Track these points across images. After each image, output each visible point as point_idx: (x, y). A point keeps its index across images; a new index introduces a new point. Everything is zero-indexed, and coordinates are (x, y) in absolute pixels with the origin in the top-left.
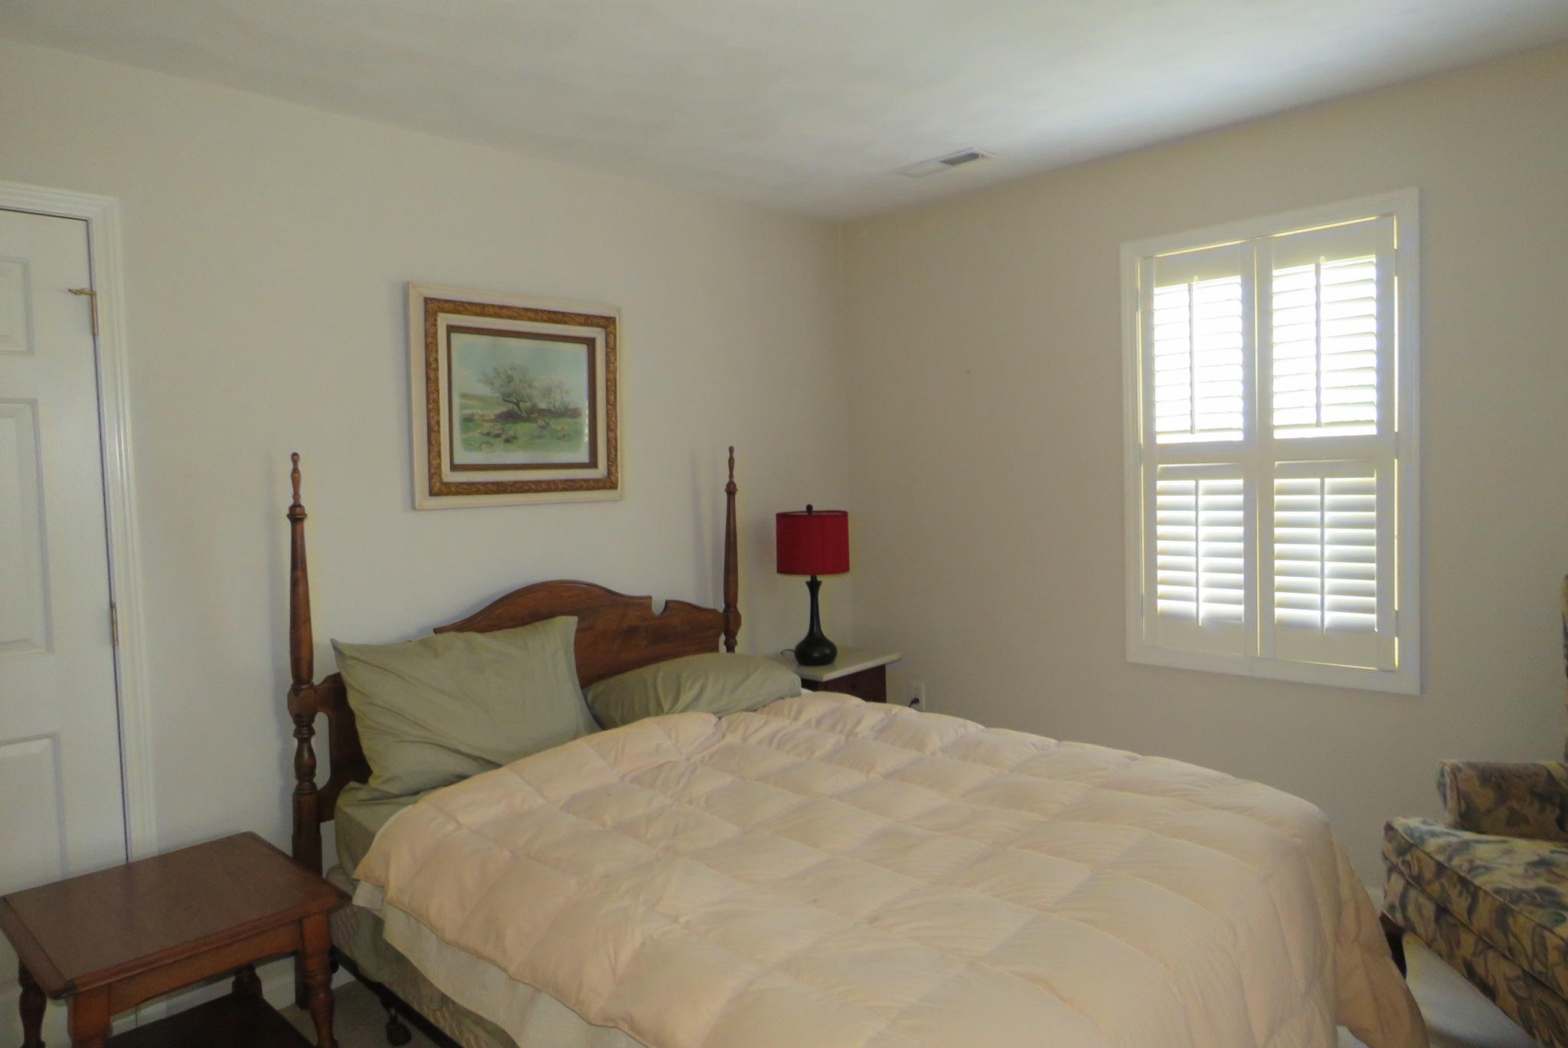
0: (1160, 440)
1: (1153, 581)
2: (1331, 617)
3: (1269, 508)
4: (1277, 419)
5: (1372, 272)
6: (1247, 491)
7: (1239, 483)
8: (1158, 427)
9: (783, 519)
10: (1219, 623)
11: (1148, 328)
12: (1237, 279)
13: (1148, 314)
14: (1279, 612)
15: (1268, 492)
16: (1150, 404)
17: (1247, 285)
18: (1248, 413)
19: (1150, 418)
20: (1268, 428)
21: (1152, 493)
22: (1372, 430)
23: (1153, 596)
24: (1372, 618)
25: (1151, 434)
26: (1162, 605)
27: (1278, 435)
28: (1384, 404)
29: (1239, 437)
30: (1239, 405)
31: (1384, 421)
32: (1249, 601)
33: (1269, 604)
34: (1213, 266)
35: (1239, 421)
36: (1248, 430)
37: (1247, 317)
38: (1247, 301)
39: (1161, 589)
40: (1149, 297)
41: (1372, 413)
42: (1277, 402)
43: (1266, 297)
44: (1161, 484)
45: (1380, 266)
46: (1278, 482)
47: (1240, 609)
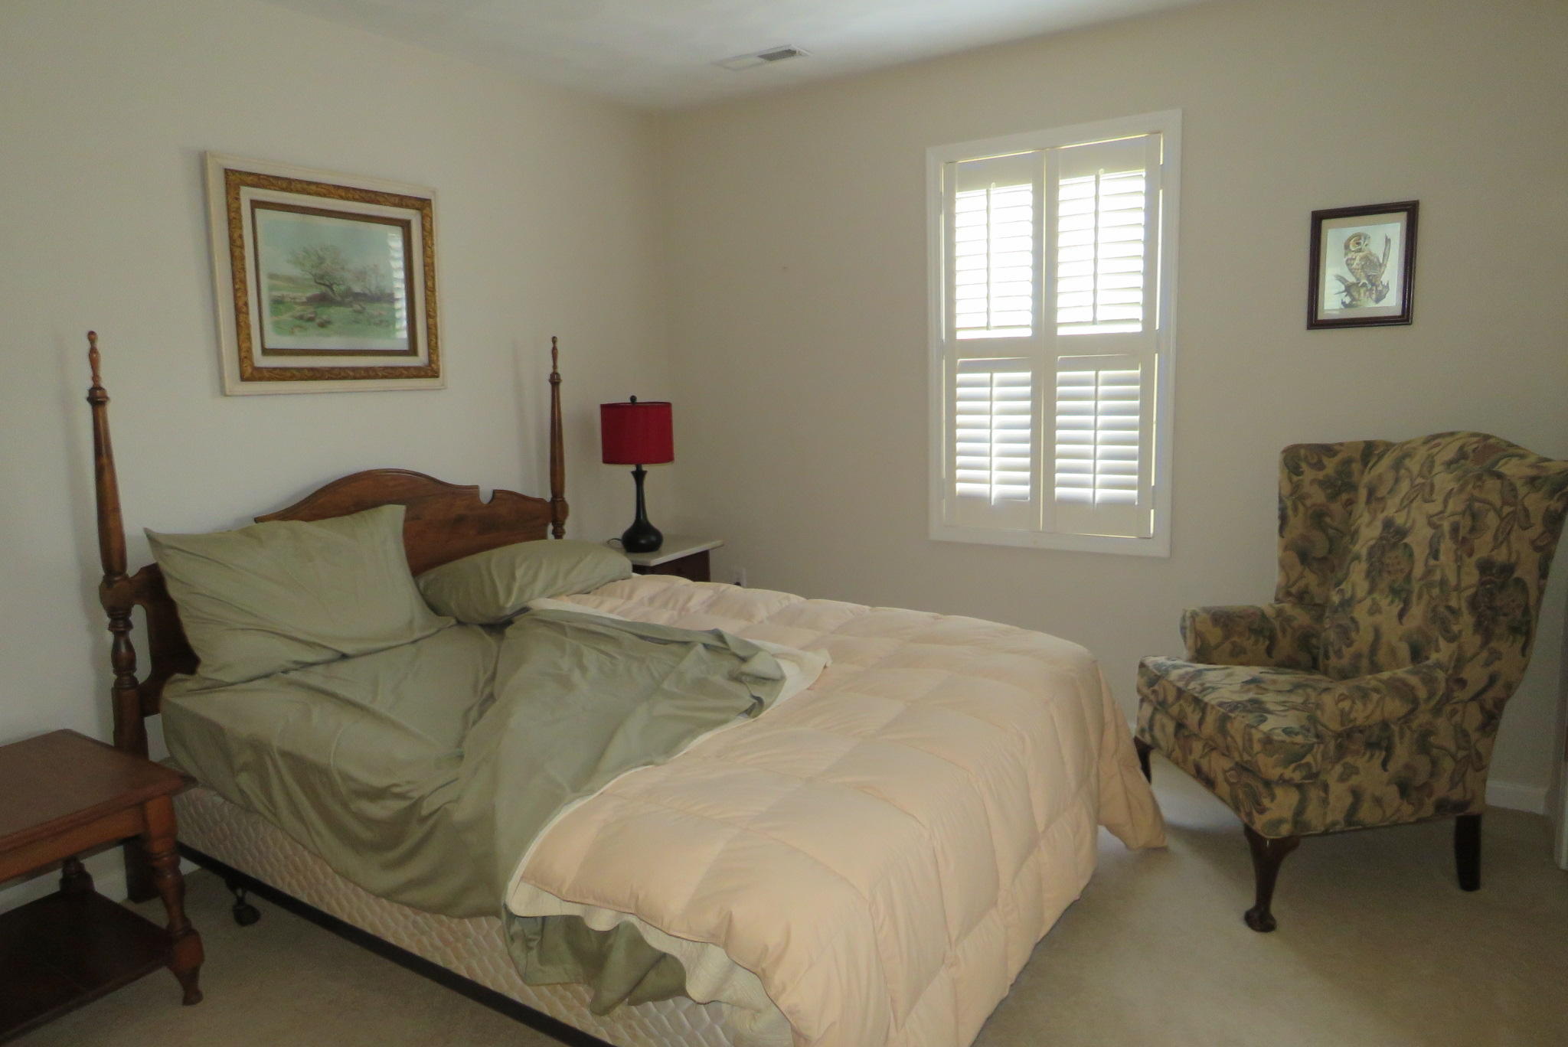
0: (961, 335)
1: (952, 467)
2: (1101, 494)
3: (1052, 398)
4: (1061, 317)
5: (1141, 185)
6: (1034, 382)
7: (1027, 375)
8: (959, 323)
9: (608, 410)
10: (1009, 503)
11: (951, 230)
12: (1029, 187)
13: (951, 217)
14: (1059, 491)
15: (1052, 384)
16: (951, 301)
17: (1037, 193)
18: (1036, 311)
19: (951, 316)
20: (1052, 325)
21: (952, 385)
22: (1138, 328)
23: (952, 480)
24: (1134, 493)
25: (952, 330)
26: (960, 487)
27: (1062, 331)
28: (1148, 305)
29: (1027, 333)
30: (1028, 303)
31: (1148, 320)
32: (1034, 482)
33: (1051, 484)
34: (1007, 173)
35: (1028, 318)
36: (1036, 326)
37: (1037, 222)
38: (1037, 207)
39: (959, 473)
40: (951, 201)
41: (1138, 313)
42: (1061, 301)
43: (1053, 204)
44: (960, 377)
45: (1149, 179)
46: (1060, 375)
47: (1026, 489)
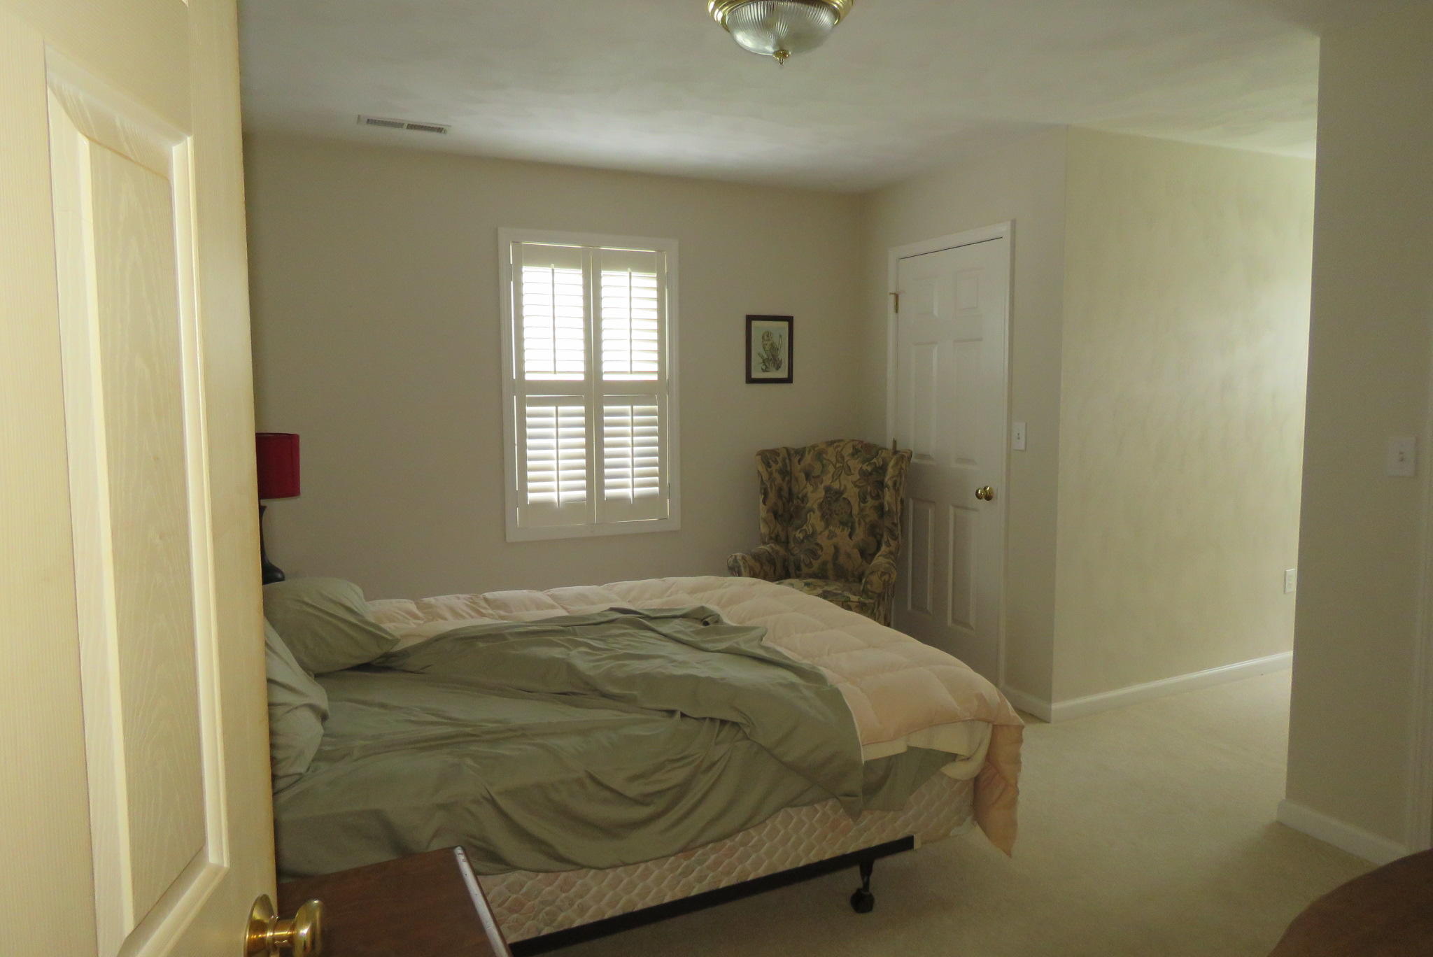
0: (528, 377)
1: (524, 479)
3: (600, 424)
4: (605, 367)
5: (654, 283)
6: (587, 414)
7: (582, 409)
8: (527, 367)
10: (572, 506)
11: (519, 295)
12: (580, 271)
13: (519, 285)
14: (608, 492)
15: (601, 414)
16: (520, 350)
17: (586, 276)
18: (588, 362)
19: (521, 361)
20: (599, 373)
21: (523, 415)
22: (655, 377)
23: (524, 489)
24: (656, 489)
25: (521, 373)
26: (531, 496)
27: (606, 377)
28: (661, 362)
29: (581, 377)
30: (581, 356)
31: (661, 373)
32: (589, 488)
33: (602, 487)
34: (565, 259)
35: (581, 367)
36: (588, 373)
37: (586, 298)
38: (586, 287)
39: (530, 485)
40: (520, 273)
41: (655, 367)
42: (605, 356)
43: (598, 288)
44: (529, 409)
45: (659, 279)
46: (606, 408)
47: (583, 493)
